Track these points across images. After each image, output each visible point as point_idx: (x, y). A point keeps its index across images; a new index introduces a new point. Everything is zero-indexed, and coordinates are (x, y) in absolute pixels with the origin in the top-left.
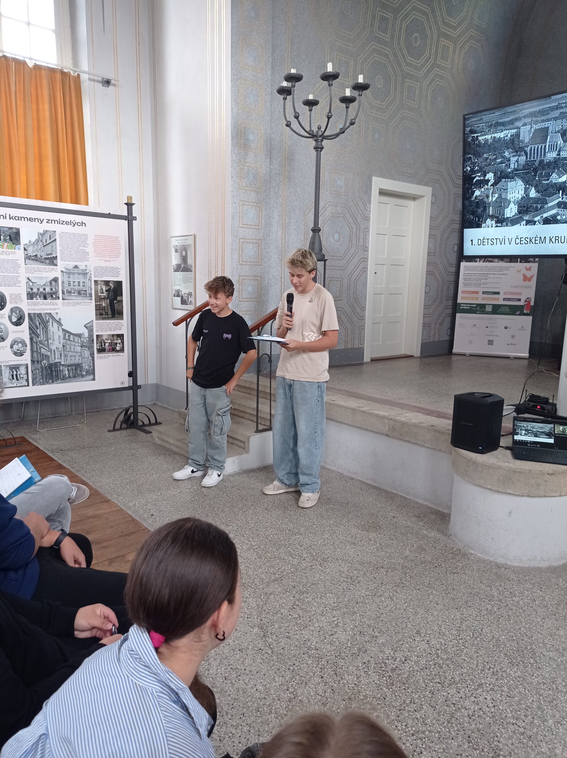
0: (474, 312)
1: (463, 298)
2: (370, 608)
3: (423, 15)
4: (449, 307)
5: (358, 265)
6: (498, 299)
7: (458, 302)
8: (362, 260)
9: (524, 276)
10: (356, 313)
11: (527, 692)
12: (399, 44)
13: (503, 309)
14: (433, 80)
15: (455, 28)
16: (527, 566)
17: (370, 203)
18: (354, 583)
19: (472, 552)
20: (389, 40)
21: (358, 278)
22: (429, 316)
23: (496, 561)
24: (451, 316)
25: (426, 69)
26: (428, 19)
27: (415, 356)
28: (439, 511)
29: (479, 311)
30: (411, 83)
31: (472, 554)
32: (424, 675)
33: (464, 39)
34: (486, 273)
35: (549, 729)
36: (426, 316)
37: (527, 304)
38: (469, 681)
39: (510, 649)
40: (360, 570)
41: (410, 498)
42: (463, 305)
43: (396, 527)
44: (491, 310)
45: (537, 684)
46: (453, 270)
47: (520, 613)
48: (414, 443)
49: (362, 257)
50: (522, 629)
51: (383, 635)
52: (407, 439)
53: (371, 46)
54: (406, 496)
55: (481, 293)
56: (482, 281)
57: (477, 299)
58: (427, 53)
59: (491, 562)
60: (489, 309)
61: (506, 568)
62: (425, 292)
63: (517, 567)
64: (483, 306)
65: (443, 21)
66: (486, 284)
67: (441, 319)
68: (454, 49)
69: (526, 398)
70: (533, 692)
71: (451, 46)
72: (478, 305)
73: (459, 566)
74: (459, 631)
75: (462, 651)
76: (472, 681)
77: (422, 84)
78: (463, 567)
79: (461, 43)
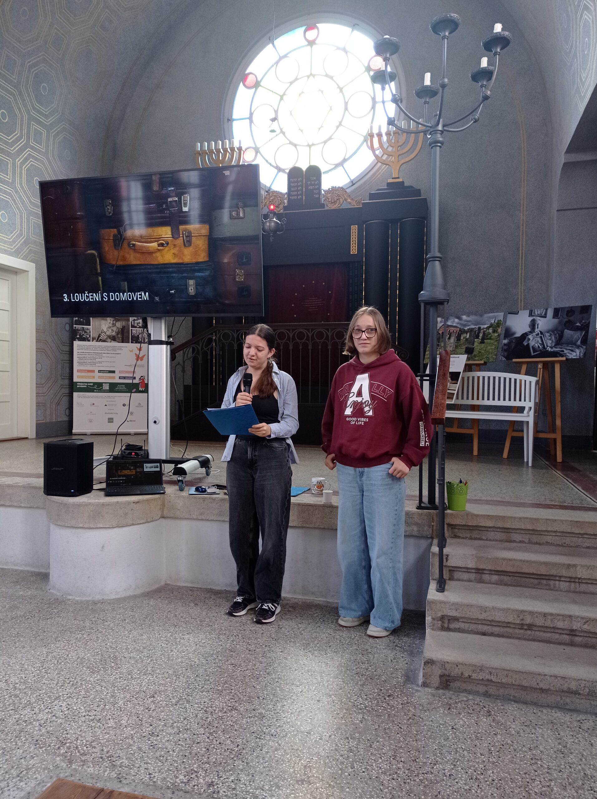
0: (92, 391)
1: (79, 377)
3: (10, 95)
4: (65, 387)
6: (114, 378)
7: (74, 381)
9: (136, 355)
11: (103, 688)
13: (120, 388)
14: (26, 160)
15: (47, 117)
16: (123, 596)
19: (70, 597)
22: (43, 395)
23: (93, 599)
24: (69, 396)
25: (17, 146)
26: (15, 100)
27: (29, 437)
28: (41, 573)
29: (96, 390)
31: (69, 600)
33: (57, 129)
34: (100, 352)
35: (118, 708)
36: (40, 395)
37: (141, 382)
38: (46, 698)
39: (94, 662)
41: (9, 568)
42: (79, 384)
44: (108, 388)
45: (114, 680)
46: (67, 349)
47: (108, 633)
48: (10, 506)
50: (108, 644)
52: (2, 503)
55: (97, 371)
56: (97, 360)
57: (94, 377)
58: (17, 132)
59: (88, 601)
60: (106, 387)
61: (102, 603)
62: (37, 370)
63: (113, 599)
64: (100, 385)
65: (33, 106)
66: (100, 363)
67: (58, 398)
68: (48, 136)
69: (122, 447)
70: (109, 687)
71: (44, 133)
72: (95, 383)
73: (54, 612)
74: (43, 662)
75: (43, 677)
76: (49, 697)
77: (14, 160)
78: (58, 612)
79: (54, 132)
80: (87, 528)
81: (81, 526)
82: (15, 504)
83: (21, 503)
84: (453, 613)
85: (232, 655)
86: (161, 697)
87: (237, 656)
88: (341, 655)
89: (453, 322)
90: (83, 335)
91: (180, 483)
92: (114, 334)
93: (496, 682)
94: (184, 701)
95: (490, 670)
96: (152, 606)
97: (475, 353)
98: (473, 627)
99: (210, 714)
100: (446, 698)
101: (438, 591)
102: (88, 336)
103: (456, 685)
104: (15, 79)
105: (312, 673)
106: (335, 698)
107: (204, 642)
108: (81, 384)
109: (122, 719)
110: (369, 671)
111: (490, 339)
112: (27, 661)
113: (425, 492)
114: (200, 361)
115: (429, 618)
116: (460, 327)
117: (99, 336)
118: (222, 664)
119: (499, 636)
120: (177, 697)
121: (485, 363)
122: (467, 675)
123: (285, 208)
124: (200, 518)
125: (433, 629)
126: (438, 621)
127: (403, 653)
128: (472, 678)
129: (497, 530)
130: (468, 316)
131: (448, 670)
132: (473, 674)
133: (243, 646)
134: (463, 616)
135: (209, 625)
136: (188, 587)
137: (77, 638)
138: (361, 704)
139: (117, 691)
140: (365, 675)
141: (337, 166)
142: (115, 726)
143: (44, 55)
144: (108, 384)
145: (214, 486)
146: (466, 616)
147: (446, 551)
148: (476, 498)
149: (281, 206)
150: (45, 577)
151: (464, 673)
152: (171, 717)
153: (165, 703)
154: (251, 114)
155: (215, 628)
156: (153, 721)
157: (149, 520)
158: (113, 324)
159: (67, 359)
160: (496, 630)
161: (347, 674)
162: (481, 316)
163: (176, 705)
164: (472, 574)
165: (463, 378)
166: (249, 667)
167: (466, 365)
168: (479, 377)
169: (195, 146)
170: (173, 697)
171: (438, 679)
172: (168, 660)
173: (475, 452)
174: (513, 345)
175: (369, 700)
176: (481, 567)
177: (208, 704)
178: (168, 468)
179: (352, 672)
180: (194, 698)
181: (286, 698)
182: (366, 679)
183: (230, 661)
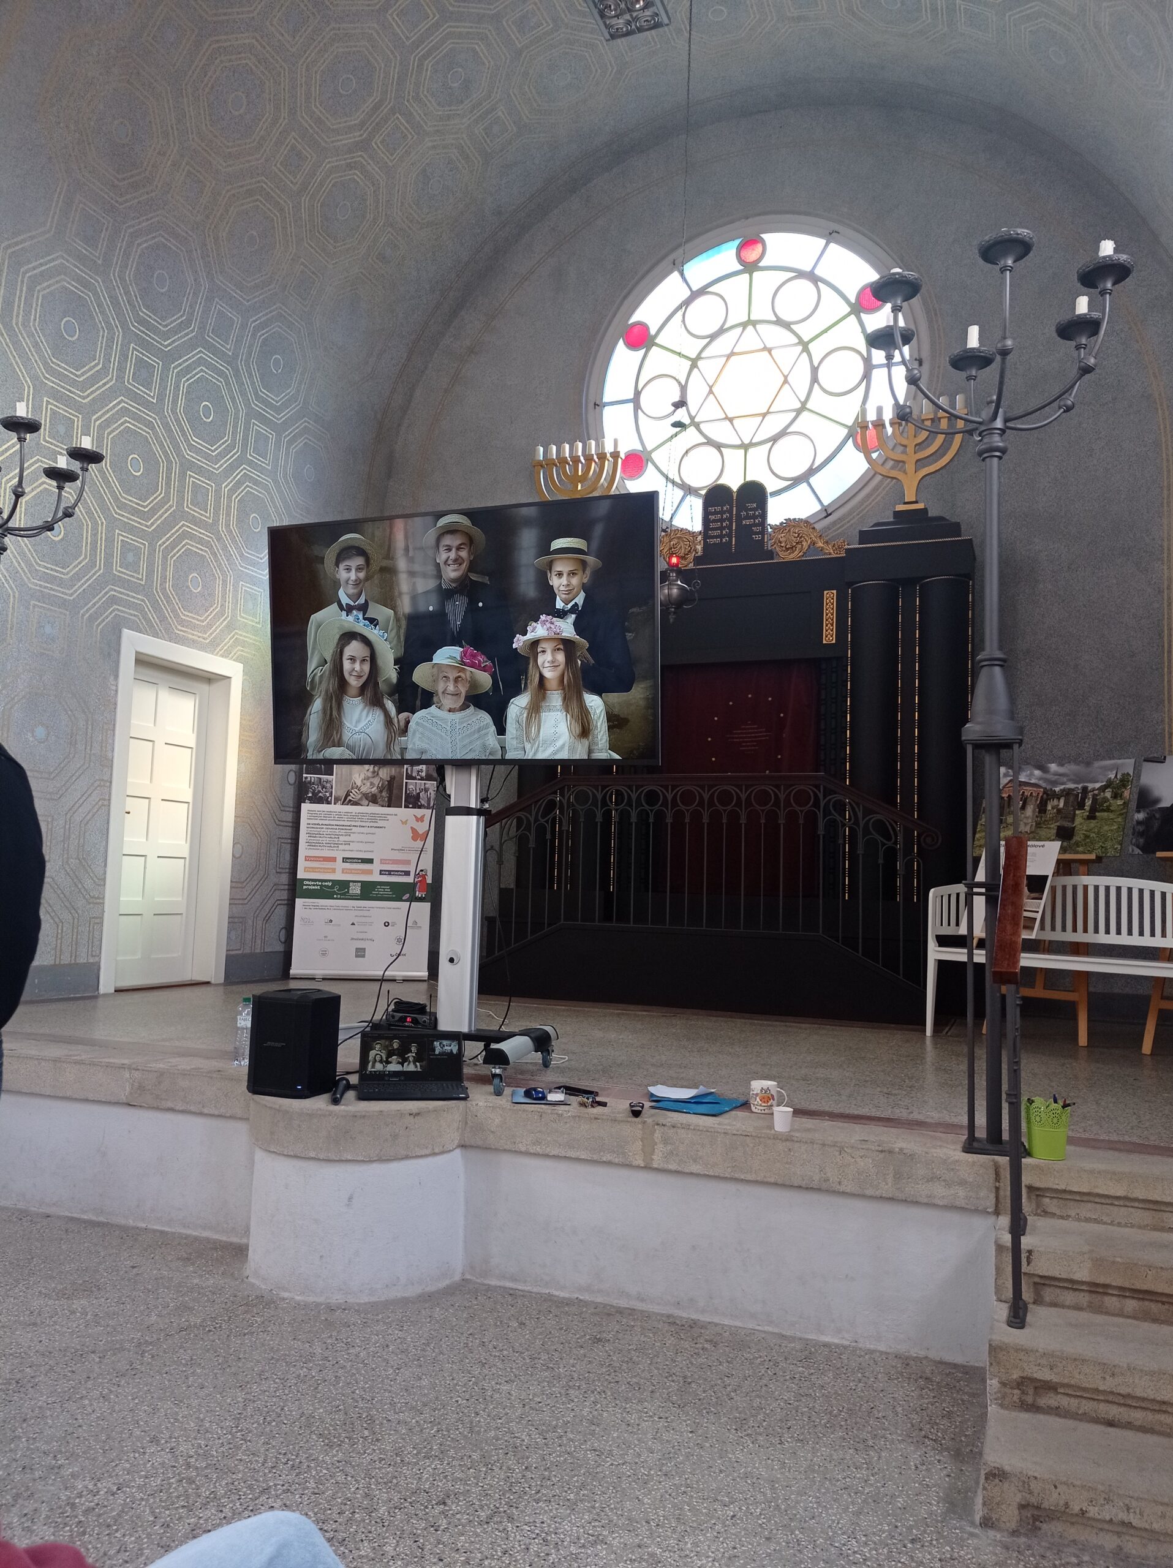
0: (329, 896)
1: (306, 869)
2: (54, 1423)
3: (219, 376)
4: (282, 887)
5: (89, 793)
6: (370, 872)
7: (299, 877)
8: (98, 783)
9: (413, 830)
10: (83, 890)
11: (349, 1479)
12: (174, 411)
13: (380, 890)
14: (239, 484)
15: (278, 410)
16: (383, 1299)
17: (116, 677)
18: (22, 1390)
19: (286, 1295)
20: (155, 401)
21: (88, 817)
22: (241, 902)
23: (328, 1301)
24: (287, 904)
25: (226, 462)
26: (228, 384)
27: (213, 982)
28: (231, 1244)
29: (337, 894)
30: (199, 480)
31: (284, 1299)
32: (154, 1502)
33: (294, 430)
34: (349, 823)
35: (378, 1520)
36: (236, 902)
37: (420, 881)
38: (245, 1490)
39: (331, 1425)
40: (40, 1366)
41: (174, 1230)
42: (308, 883)
43: (135, 1282)
44: (359, 892)
45: (369, 1464)
46: (289, 817)
47: (357, 1369)
48: (183, 1112)
49: (97, 777)
50: (357, 1392)
51: (77, 1460)
52: (170, 1104)
53: (119, 403)
54: (166, 1229)
55: (339, 860)
56: (342, 838)
58: (228, 438)
59: (318, 1305)
60: (356, 890)
61: (345, 1309)
62: (233, 855)
63: (365, 1304)
64: (344, 885)
65: (256, 394)
66: (348, 843)
67: (267, 908)
68: (278, 442)
69: (388, 1006)
70: (360, 1476)
71: (272, 437)
72: (335, 882)
73: (256, 1322)
74: (239, 1419)
75: (238, 1448)
76: (250, 1487)
77: (219, 485)
78: (263, 1322)
79: (289, 435)
80: (323, 1160)
81: (312, 1155)
82: (192, 1108)
83: (203, 1107)
84: (1045, 1375)
85: (593, 1433)
86: (458, 1505)
87: (603, 1433)
88: (813, 1448)
89: (1031, 775)
90: (320, 792)
91: (496, 1081)
92: (374, 790)
93: (1141, 1529)
94: (502, 1517)
95: (1127, 1502)
96: (438, 1322)
97: (1076, 838)
98: (1087, 1406)
99: (554, 1547)
100: (1033, 1555)
101: (1010, 1324)
102: (328, 794)
103: (1053, 1528)
104: (229, 350)
105: (754, 1480)
106: (801, 1536)
107: (539, 1400)
108: (311, 883)
109: (386, 1543)
110: (872, 1485)
111: (1108, 810)
112: (209, 1415)
113: (981, 1120)
114: (532, 845)
115: (993, 1381)
116: (1044, 785)
117: (347, 795)
118: (575, 1448)
119: (1143, 1429)
120: (489, 1507)
121: (1099, 859)
122: (1076, 1509)
123: (698, 560)
124: (532, 1151)
125: (1002, 1406)
126: (1012, 1388)
127: (940, 1452)
128: (1087, 1515)
129: (1132, 1204)
130: (1061, 765)
131: (1036, 1495)
132: (1091, 1508)
133: (614, 1415)
134: (1066, 1381)
135: (548, 1367)
136: (505, 1288)
137: (299, 1376)
138: (855, 1552)
139: (376, 1485)
140: (862, 1493)
141: (796, 481)
142: (372, 1555)
143: (281, 308)
144: (360, 884)
145: (559, 1088)
146: (1072, 1382)
147: (1026, 1242)
148: (1087, 1135)
149: (691, 557)
150: (240, 1252)
151: (1071, 1504)
152: (478, 1546)
153: (466, 1517)
154: (638, 393)
155: (559, 1374)
156: (444, 1552)
157: (437, 1151)
158: (374, 772)
159: (289, 836)
160: (1138, 1416)
161: (825, 1488)
162: (1088, 764)
163: (487, 1523)
164: (1082, 1294)
165: (1053, 889)
166: (628, 1458)
167: (1059, 862)
168: (1086, 887)
169: (534, 452)
170: (482, 1507)
171: (1016, 1512)
172: (471, 1431)
173: (1083, 1040)
174: (1156, 825)
175: (873, 1546)
176: (1101, 1280)
177: (549, 1526)
178: (473, 1049)
179: (835, 1485)
180: (522, 1512)
181: (703, 1528)
182: (864, 1501)
183: (589, 1443)
